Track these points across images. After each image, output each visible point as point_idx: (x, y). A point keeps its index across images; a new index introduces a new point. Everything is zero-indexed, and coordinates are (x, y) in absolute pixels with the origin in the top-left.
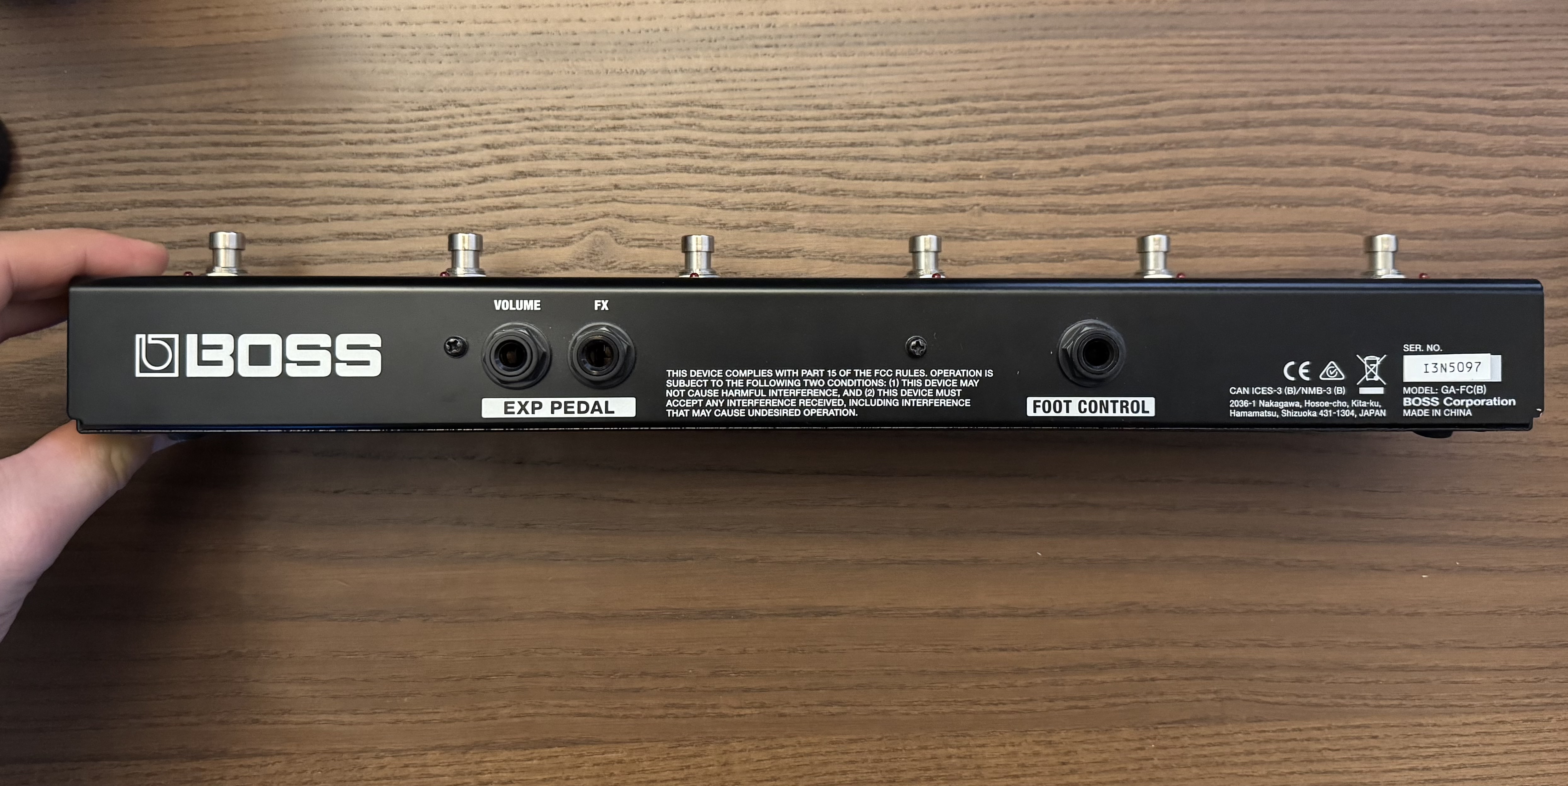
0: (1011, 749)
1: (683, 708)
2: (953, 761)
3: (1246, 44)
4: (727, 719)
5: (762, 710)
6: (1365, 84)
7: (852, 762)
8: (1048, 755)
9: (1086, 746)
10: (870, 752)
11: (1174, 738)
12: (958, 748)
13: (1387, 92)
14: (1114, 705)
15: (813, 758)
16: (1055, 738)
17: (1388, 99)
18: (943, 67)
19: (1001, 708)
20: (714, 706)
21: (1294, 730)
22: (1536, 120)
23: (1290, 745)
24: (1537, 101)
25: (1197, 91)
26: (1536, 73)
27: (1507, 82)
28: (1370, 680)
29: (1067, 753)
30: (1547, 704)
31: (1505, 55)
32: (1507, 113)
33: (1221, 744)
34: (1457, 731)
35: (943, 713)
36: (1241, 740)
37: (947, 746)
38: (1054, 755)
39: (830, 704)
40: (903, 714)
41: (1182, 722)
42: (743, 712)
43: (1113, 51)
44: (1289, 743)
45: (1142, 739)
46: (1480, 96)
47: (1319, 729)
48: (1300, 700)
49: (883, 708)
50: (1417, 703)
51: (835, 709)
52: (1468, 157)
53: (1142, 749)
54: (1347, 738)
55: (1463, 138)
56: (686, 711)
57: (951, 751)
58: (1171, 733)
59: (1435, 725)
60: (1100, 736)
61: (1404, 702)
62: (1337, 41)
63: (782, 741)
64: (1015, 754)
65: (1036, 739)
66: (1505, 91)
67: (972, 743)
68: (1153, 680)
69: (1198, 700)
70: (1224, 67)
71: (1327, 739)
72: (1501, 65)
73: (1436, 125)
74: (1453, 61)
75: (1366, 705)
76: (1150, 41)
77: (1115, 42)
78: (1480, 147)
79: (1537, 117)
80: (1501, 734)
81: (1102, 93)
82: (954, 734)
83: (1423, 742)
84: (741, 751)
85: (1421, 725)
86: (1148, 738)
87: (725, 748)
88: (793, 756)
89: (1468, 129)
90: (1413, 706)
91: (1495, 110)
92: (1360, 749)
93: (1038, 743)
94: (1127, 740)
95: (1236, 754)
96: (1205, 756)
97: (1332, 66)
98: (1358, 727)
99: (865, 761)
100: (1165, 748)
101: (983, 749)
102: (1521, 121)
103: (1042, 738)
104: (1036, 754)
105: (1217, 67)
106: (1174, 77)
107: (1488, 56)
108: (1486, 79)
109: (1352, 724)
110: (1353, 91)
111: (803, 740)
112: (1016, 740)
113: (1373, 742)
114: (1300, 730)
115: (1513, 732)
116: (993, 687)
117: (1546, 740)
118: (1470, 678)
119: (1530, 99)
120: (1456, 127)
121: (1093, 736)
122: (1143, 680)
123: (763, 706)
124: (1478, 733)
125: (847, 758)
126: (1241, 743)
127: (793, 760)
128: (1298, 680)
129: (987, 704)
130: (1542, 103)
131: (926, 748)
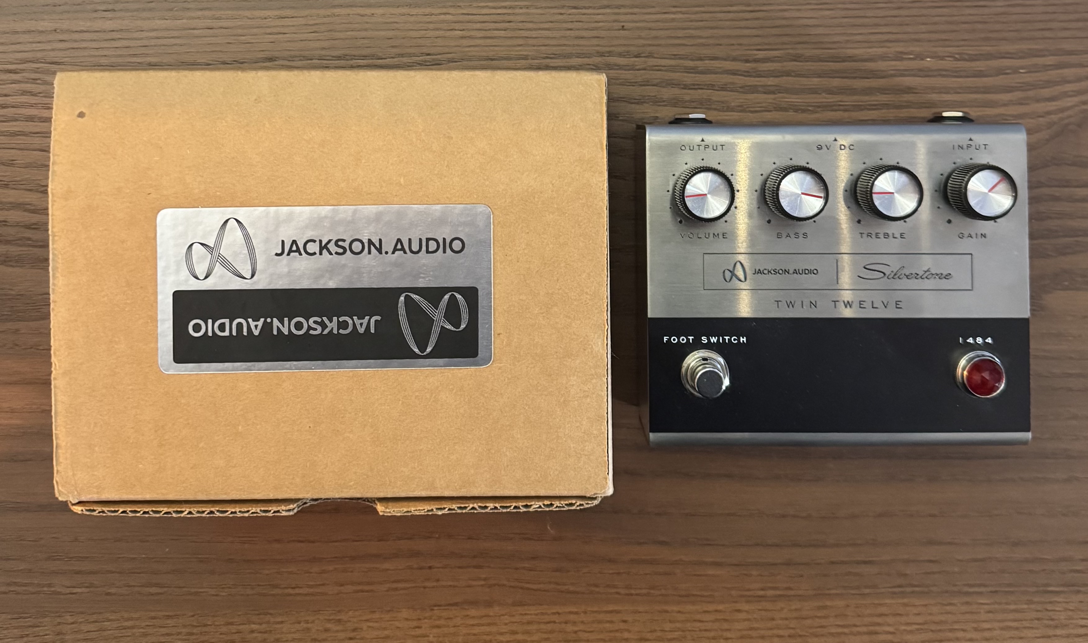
0: (305, 625)
1: (24, 586)
2: (255, 635)
3: (528, 14)
4: (62, 597)
5: (91, 589)
6: (632, 49)
7: (168, 634)
8: (337, 631)
9: (371, 624)
10: (185, 626)
11: (448, 618)
12: (260, 624)
13: (650, 56)
14: (396, 589)
15: (134, 630)
16: (343, 617)
17: (651, 62)
18: (262, 31)
19: (297, 591)
20: (49, 585)
21: (554, 614)
22: (784, 81)
23: (549, 627)
24: (785, 63)
25: (484, 54)
26: (786, 39)
27: (759, 47)
28: (622, 571)
29: (354, 630)
30: (780, 596)
31: (756, 23)
32: (759, 75)
33: (489, 624)
34: (698, 617)
35: (248, 595)
36: (507, 621)
37: (250, 622)
38: (343, 631)
39: (150, 585)
40: (213, 595)
41: (456, 604)
42: (75, 590)
43: (412, 19)
44: (549, 625)
45: (419, 619)
46: (734, 59)
47: (576, 613)
48: (559, 587)
49: (196, 590)
50: (663, 592)
51: (153, 590)
52: (721, 113)
53: (419, 627)
54: (600, 622)
55: (717, 96)
56: (24, 588)
57: (253, 626)
58: (445, 614)
59: (679, 612)
60: (383, 616)
61: (652, 591)
62: (608, 11)
63: (108, 615)
64: (308, 629)
65: (327, 618)
66: (757, 55)
67: (272, 620)
68: (430, 568)
69: (469, 586)
70: (509, 34)
71: (582, 622)
72: (754, 32)
73: (694, 85)
74: (712, 28)
75: (618, 593)
76: (444, 10)
77: (414, 11)
78: (733, 104)
79: (784, 78)
80: (738, 621)
81: (402, 55)
82: (257, 612)
83: (668, 626)
84: (73, 623)
85: (667, 612)
86: (425, 618)
87: (59, 620)
88: (117, 628)
89: (723, 88)
90: (660, 595)
91: (748, 72)
92: (611, 631)
93: (329, 621)
94: (407, 619)
95: (502, 634)
96: (474, 635)
97: (603, 33)
98: (611, 612)
99: (179, 634)
100: (438, 627)
101: (281, 626)
102: (771, 81)
103: (331, 618)
104: (327, 630)
105: (502, 33)
106: (465, 42)
107: (743, 24)
108: (740, 45)
109: (605, 609)
110: (620, 55)
111: (126, 615)
112: (310, 618)
113: (622, 626)
114: (559, 613)
115: (748, 620)
116: (291, 573)
117: (778, 628)
118: (711, 572)
119: (779, 62)
120: (711, 87)
121: (377, 616)
122: (421, 568)
123: (91, 586)
124: (717, 620)
125: (164, 631)
126: (506, 624)
127: (117, 631)
128: (557, 570)
129: (286, 588)
130: (791, 65)
131: (232, 624)
